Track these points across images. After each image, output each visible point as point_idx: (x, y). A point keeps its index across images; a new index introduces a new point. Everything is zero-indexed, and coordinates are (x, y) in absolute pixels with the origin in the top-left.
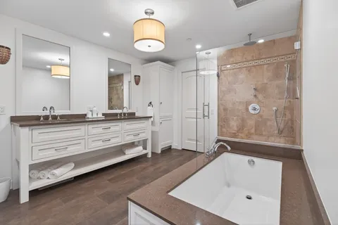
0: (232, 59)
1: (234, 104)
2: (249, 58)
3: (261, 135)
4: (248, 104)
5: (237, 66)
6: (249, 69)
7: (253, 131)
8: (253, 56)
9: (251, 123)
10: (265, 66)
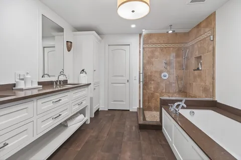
0: (150, 41)
1: (151, 72)
2: (162, 42)
3: (169, 93)
4: (161, 72)
5: (154, 46)
6: (162, 49)
7: (164, 91)
8: (164, 41)
9: (163, 85)
10: (171, 49)
